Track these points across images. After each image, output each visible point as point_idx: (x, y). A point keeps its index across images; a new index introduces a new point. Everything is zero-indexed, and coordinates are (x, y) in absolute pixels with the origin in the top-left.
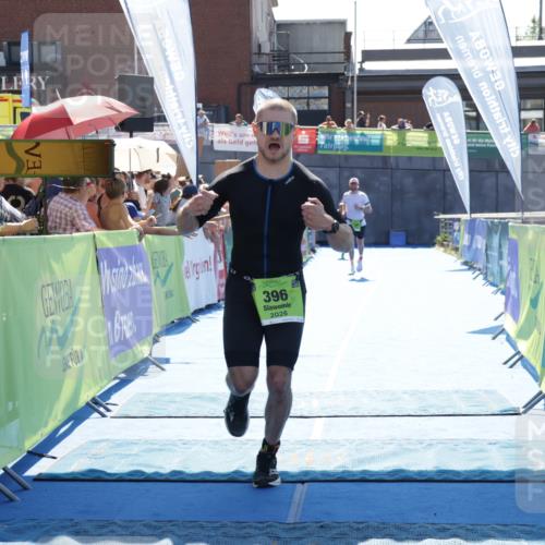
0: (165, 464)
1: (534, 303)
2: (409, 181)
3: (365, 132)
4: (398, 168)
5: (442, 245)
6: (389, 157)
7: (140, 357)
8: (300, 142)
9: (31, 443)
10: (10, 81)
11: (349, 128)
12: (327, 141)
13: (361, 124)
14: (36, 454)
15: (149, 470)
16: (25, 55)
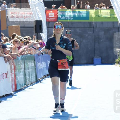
2: (102, 33)
3: (80, 11)
4: (96, 28)
5: (119, 63)
6: (92, 22)
8: (50, 16)
11: (73, 9)
12: (62, 16)
13: (78, 7)
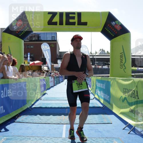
0: (50, 106)
1: (93, 86)
7: (44, 93)
9: (32, 103)
10: (27, 59)
14: (33, 105)
15: (48, 107)
16: (29, 56)
